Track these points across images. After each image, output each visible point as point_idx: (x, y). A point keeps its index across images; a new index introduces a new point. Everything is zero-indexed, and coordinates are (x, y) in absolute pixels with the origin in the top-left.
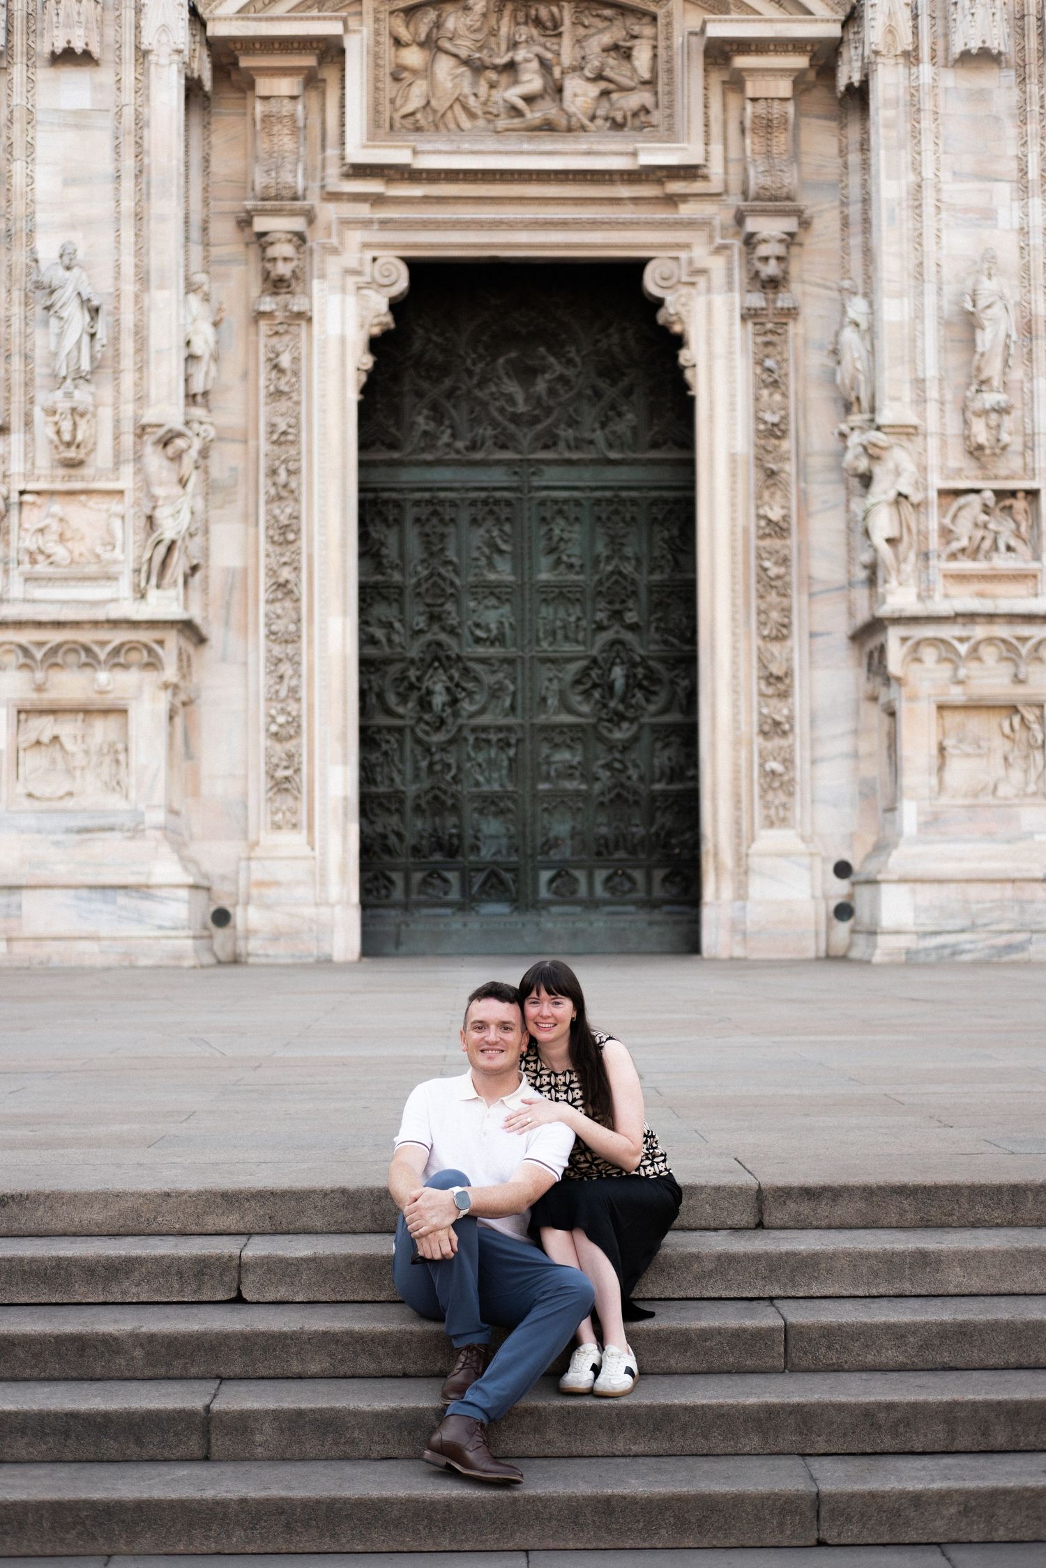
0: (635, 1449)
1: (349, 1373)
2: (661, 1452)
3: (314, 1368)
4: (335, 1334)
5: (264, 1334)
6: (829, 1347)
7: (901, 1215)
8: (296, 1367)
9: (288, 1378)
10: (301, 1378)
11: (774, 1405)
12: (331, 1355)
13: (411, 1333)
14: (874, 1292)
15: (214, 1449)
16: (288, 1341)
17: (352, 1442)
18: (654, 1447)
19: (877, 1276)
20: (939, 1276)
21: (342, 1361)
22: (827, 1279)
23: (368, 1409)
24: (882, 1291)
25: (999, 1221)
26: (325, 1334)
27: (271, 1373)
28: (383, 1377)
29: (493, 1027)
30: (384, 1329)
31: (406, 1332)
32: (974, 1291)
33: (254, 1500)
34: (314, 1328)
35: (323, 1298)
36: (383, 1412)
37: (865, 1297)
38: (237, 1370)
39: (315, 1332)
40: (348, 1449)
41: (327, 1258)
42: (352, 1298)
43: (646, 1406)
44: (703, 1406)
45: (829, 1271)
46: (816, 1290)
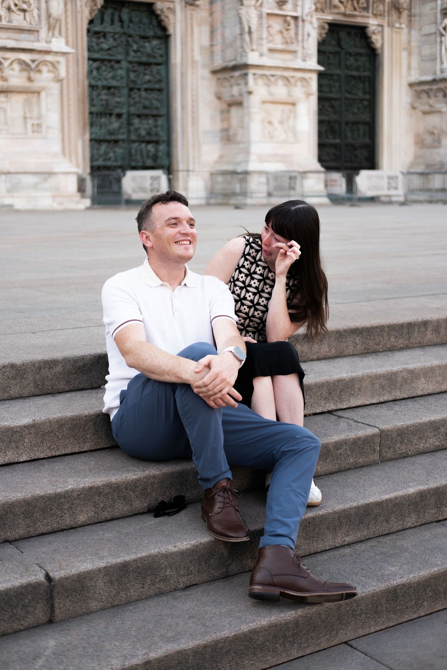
0: (348, 539)
1: (109, 517)
2: (363, 538)
3: (82, 518)
4: (98, 488)
5: (42, 497)
6: (401, 443)
7: (355, 347)
8: (68, 521)
9: (63, 530)
10: (72, 528)
11: (424, 491)
12: (95, 505)
13: (154, 477)
14: (382, 400)
15: (57, 611)
16: (62, 500)
17: (165, 579)
18: (359, 535)
19: (383, 389)
20: (414, 385)
21: (103, 510)
22: (358, 394)
23: (175, 550)
24: (386, 398)
25: (402, 346)
26: (91, 488)
27: (49, 528)
28: (134, 515)
29: (185, 222)
30: (134, 477)
31: (150, 477)
32: (430, 392)
33: (156, 659)
34: (82, 486)
35: (42, 456)
36: (187, 549)
37: (377, 404)
38: (21, 532)
39: (83, 488)
40: (161, 585)
41: (44, 423)
42: (63, 452)
43: (355, 507)
44: (387, 500)
45: (359, 389)
46: (354, 403)
